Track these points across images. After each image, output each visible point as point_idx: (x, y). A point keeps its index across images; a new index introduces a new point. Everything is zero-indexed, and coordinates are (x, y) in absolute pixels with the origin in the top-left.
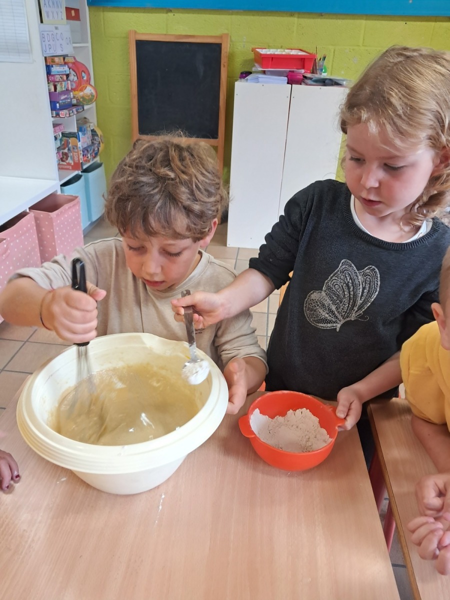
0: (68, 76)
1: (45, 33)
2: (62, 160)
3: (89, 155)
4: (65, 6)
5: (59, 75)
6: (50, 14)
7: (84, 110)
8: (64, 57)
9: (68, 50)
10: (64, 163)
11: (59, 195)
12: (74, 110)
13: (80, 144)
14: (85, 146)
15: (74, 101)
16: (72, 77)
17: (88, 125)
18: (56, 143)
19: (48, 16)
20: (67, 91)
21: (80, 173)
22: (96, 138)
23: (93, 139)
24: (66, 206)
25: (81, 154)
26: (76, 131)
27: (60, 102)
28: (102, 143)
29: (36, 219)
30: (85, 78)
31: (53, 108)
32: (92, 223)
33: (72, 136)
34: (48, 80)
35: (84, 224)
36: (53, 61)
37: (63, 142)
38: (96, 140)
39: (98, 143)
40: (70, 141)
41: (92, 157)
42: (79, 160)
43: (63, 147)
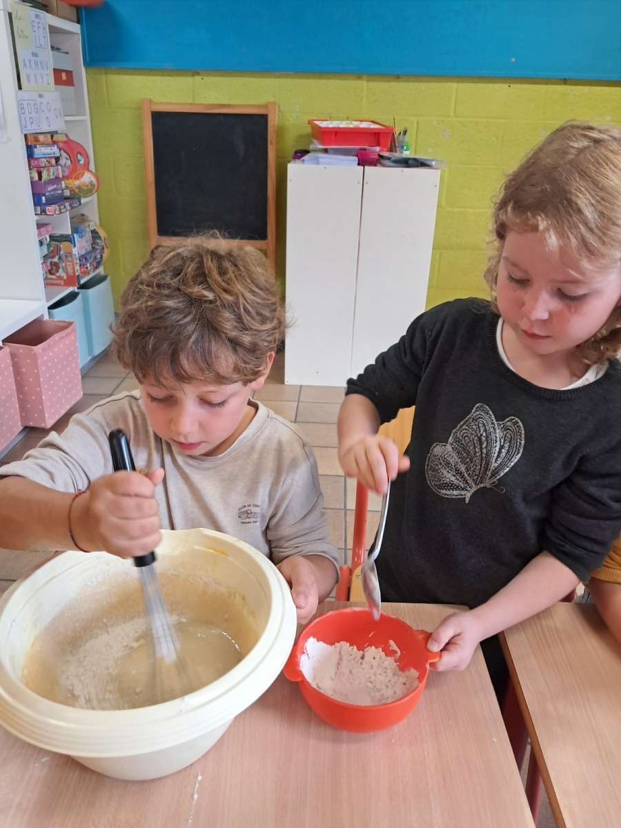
0: (57, 159)
1: (25, 103)
2: (50, 272)
3: (88, 265)
4: (52, 67)
5: (46, 158)
6: (32, 78)
7: (80, 204)
8: (52, 134)
9: (57, 125)
10: (54, 277)
11: (46, 321)
12: (67, 204)
13: (75, 251)
14: (83, 252)
15: (67, 193)
16: (63, 161)
17: (86, 224)
18: (41, 250)
19: (29, 80)
20: (57, 180)
21: (76, 290)
22: (98, 241)
23: (94, 243)
24: (56, 337)
25: (76, 263)
26: (70, 233)
27: (47, 194)
28: (107, 248)
29: (13, 356)
30: (82, 162)
31: (37, 202)
32: (94, 358)
33: (64, 239)
34: (29, 166)
35: (83, 359)
36: (37, 140)
37: (52, 249)
38: (97, 245)
39: (101, 248)
40: (61, 246)
41: (92, 267)
42: (74, 272)
43: (51, 255)
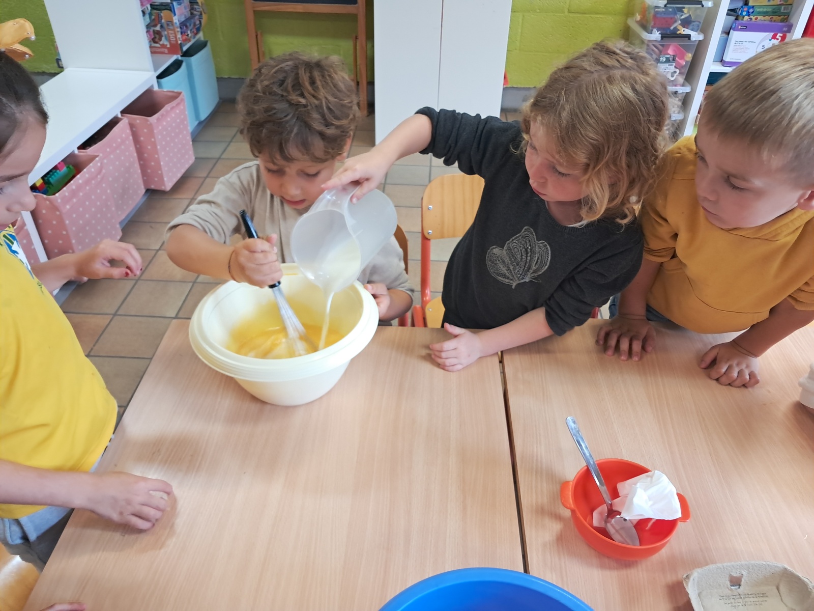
2: (154, 41)
3: (189, 32)
10: (157, 45)
11: (157, 91)
13: (176, 20)
14: (183, 19)
18: (144, 20)
21: (180, 58)
22: (195, 6)
23: (192, 9)
24: (167, 107)
25: (178, 31)
28: (205, 13)
29: (132, 126)
32: (200, 123)
33: (163, 8)
35: (191, 125)
37: (153, 17)
38: (195, 10)
39: (199, 13)
40: (162, 14)
41: (193, 34)
42: (176, 41)
43: (153, 24)
